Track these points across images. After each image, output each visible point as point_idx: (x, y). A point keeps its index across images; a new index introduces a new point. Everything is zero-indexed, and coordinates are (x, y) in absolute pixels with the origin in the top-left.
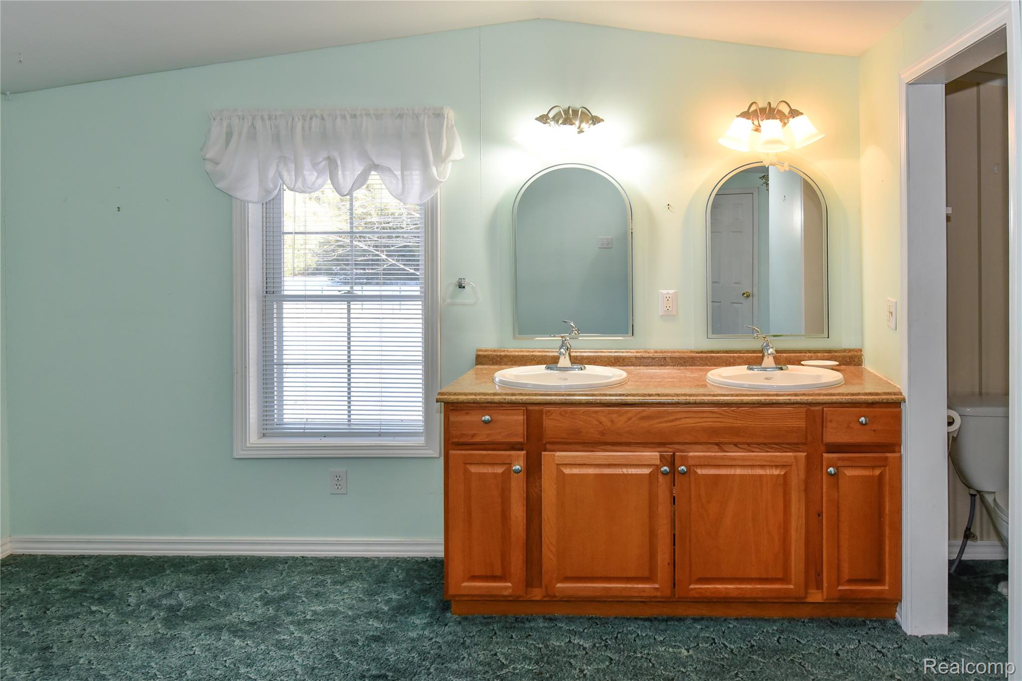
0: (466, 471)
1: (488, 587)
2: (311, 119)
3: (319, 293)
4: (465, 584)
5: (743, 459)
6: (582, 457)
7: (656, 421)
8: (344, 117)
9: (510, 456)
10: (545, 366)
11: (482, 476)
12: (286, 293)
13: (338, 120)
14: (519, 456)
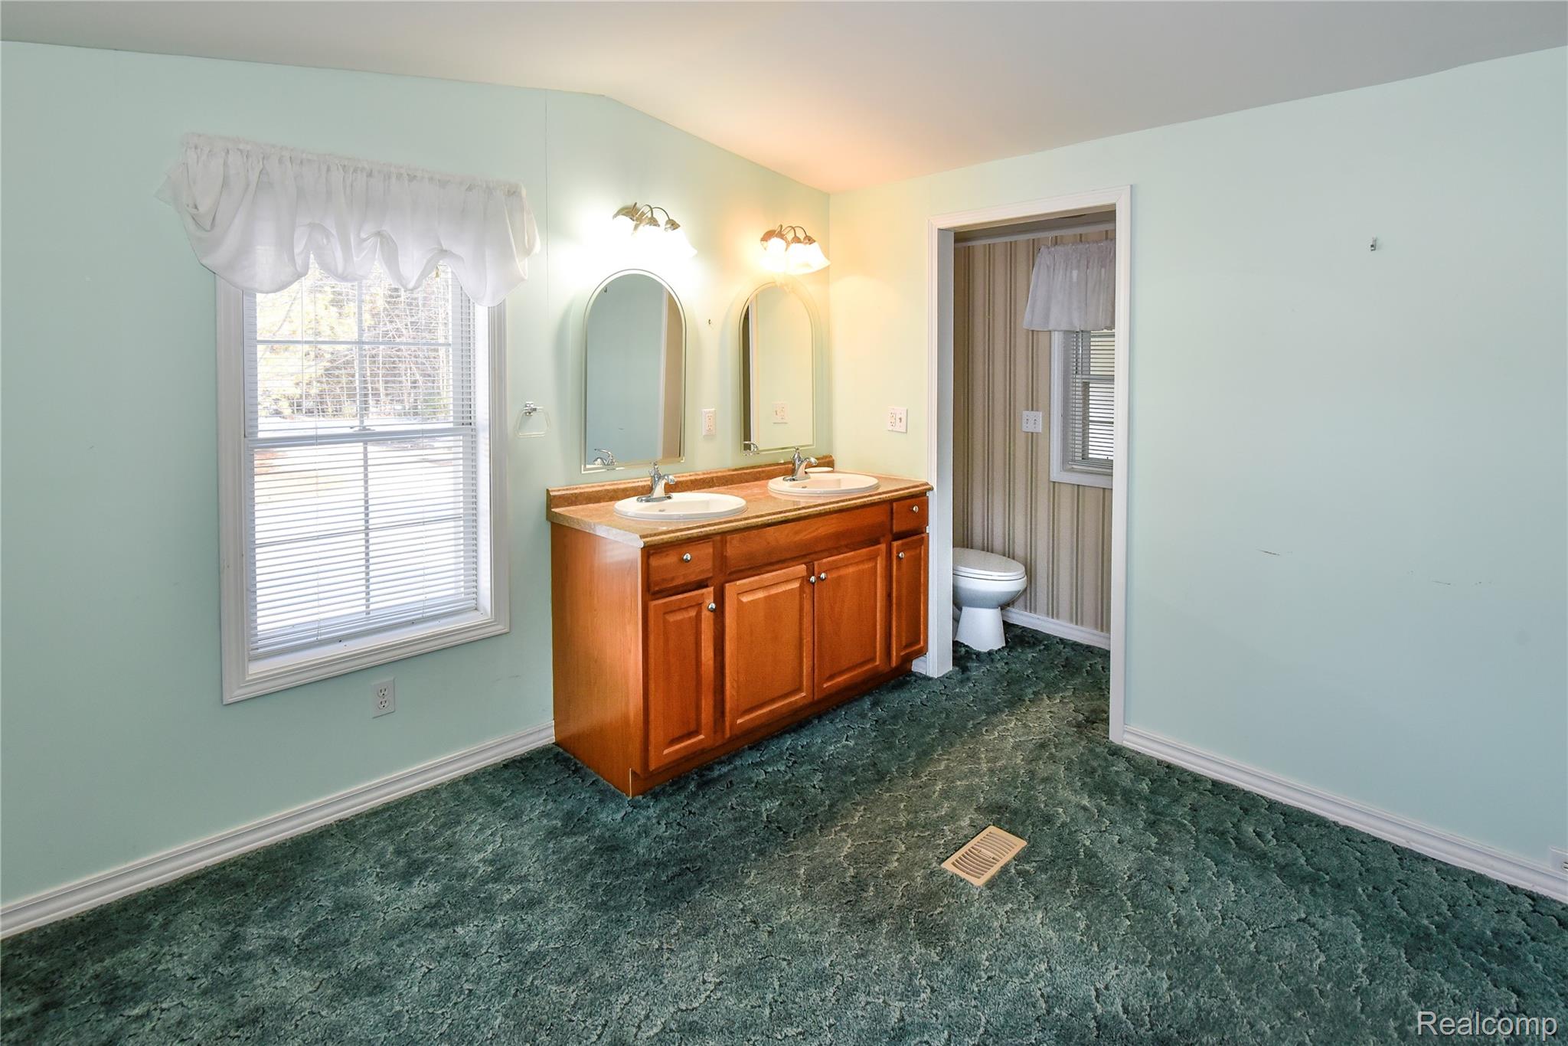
0: (665, 622)
1: (685, 747)
2: (355, 171)
3: (312, 433)
4: (666, 752)
5: (853, 557)
6: (756, 581)
7: (805, 533)
8: (399, 176)
9: (703, 594)
10: (636, 498)
11: (679, 623)
12: (261, 435)
13: (394, 180)
14: (709, 593)
